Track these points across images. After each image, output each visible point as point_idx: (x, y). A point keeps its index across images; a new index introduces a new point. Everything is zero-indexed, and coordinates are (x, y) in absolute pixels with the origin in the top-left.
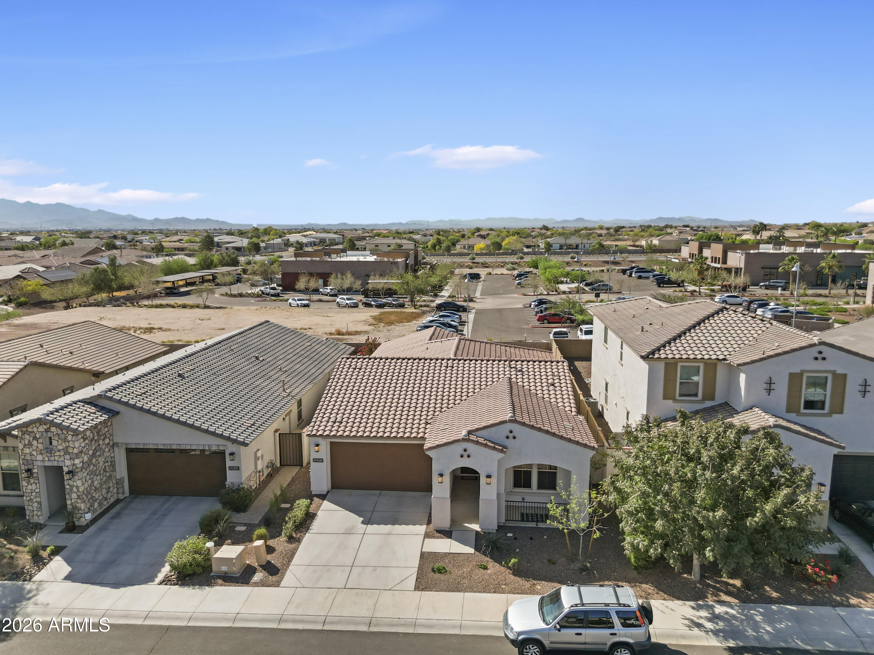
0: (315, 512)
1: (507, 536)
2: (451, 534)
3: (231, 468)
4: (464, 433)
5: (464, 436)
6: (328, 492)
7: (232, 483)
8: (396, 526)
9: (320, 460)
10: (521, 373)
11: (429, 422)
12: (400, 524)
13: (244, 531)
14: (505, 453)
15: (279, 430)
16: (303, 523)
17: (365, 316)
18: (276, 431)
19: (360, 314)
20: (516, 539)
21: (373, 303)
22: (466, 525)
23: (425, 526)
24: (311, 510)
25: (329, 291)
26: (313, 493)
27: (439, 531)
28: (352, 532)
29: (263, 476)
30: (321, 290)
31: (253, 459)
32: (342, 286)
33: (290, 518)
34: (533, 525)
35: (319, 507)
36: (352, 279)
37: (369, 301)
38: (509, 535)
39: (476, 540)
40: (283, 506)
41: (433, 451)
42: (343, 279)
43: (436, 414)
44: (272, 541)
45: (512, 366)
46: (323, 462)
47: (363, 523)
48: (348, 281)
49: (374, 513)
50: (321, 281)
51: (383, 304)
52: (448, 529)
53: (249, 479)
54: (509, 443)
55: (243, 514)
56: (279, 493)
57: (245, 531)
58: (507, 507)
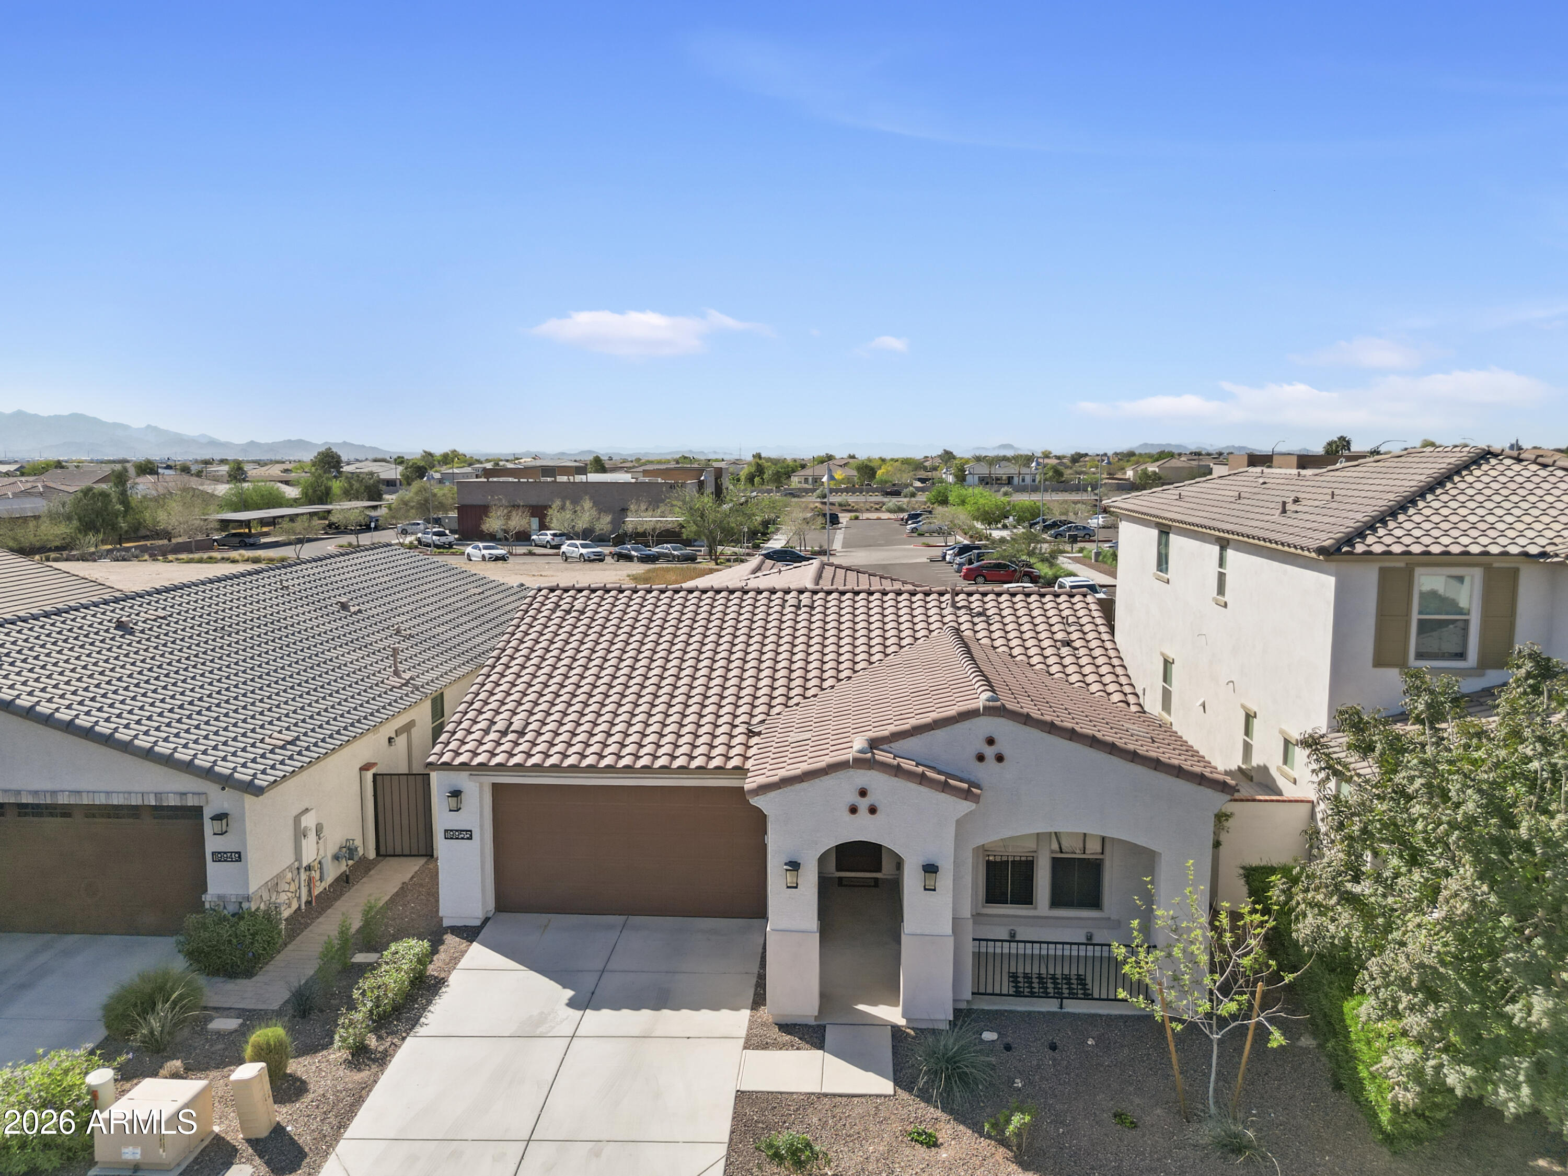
0: (442, 975)
1: (982, 1041)
2: (824, 1036)
3: (219, 857)
4: (859, 743)
5: (860, 751)
6: (486, 920)
7: (220, 897)
8: (666, 1012)
9: (466, 835)
10: (984, 618)
11: (756, 730)
12: (676, 1008)
13: (231, 1033)
14: (976, 799)
15: (375, 764)
16: (404, 1006)
17: (616, 575)
18: (365, 768)
19: (607, 573)
20: (1008, 1048)
21: (633, 553)
22: (861, 1007)
23: (746, 1013)
24: (432, 970)
25: (549, 538)
26: (446, 923)
27: (786, 1028)
28: (538, 1033)
29: (321, 880)
30: (534, 537)
31: (289, 833)
32: (574, 526)
33: (363, 994)
34: (1049, 1006)
35: (454, 961)
36: (594, 513)
37: (627, 549)
38: (988, 1036)
39: (895, 1053)
40: (360, 958)
41: (772, 794)
42: (575, 512)
43: (774, 711)
44: (306, 1060)
45: (959, 605)
46: (470, 838)
47: (572, 1004)
48: (587, 514)
49: (605, 974)
50: (535, 523)
51: (654, 556)
52: (812, 1022)
53: (274, 886)
54: (987, 772)
55: (242, 983)
56: (356, 924)
57: (236, 1031)
58: (977, 956)
